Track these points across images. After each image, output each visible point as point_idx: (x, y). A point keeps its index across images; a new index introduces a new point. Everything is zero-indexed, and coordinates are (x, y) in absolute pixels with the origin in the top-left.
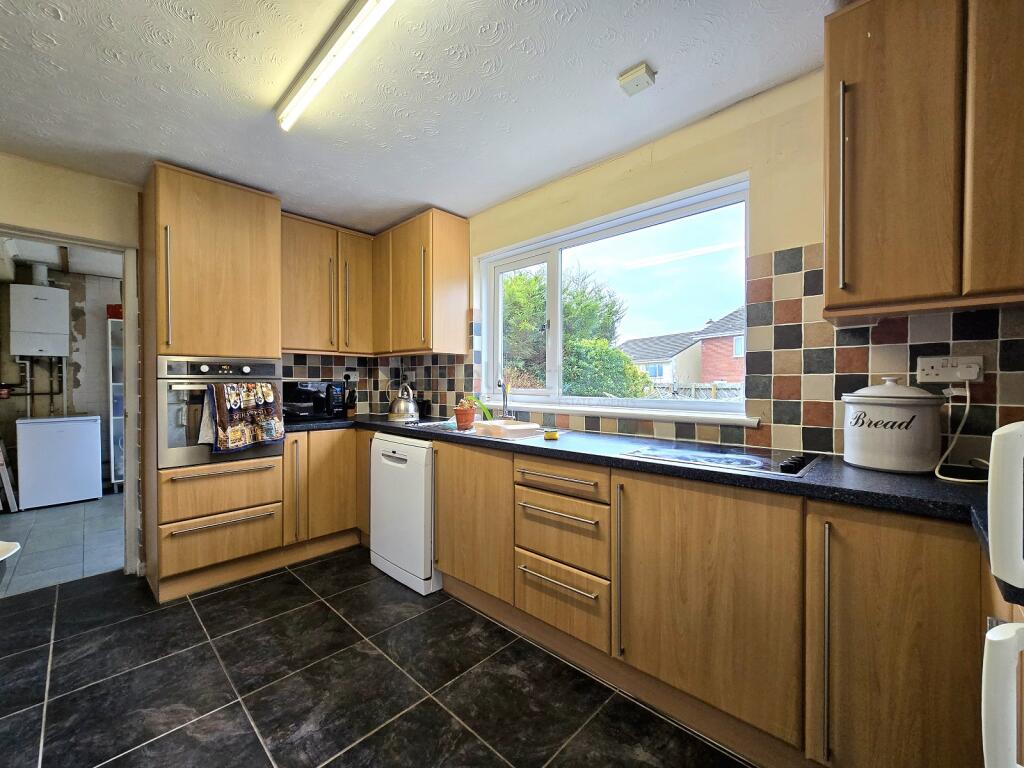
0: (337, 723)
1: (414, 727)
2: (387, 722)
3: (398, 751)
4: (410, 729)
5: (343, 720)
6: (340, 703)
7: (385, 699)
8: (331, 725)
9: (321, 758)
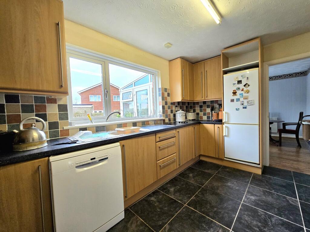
0: (205, 226)
1: (198, 206)
2: (199, 212)
3: (207, 208)
4: (199, 207)
5: (203, 224)
6: (197, 229)
7: (190, 216)
8: (207, 228)
9: (218, 225)
